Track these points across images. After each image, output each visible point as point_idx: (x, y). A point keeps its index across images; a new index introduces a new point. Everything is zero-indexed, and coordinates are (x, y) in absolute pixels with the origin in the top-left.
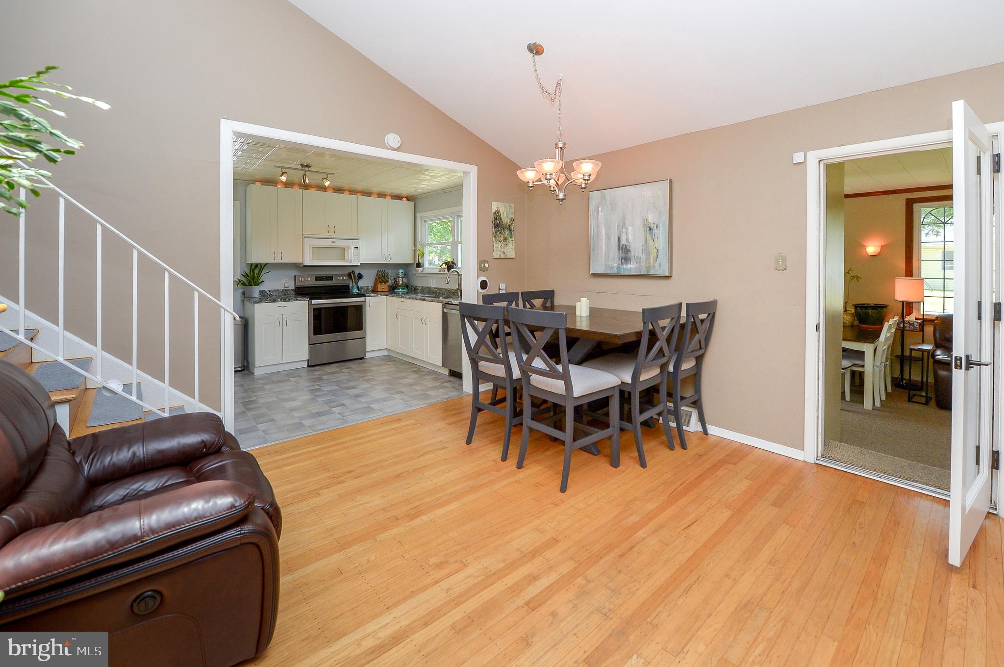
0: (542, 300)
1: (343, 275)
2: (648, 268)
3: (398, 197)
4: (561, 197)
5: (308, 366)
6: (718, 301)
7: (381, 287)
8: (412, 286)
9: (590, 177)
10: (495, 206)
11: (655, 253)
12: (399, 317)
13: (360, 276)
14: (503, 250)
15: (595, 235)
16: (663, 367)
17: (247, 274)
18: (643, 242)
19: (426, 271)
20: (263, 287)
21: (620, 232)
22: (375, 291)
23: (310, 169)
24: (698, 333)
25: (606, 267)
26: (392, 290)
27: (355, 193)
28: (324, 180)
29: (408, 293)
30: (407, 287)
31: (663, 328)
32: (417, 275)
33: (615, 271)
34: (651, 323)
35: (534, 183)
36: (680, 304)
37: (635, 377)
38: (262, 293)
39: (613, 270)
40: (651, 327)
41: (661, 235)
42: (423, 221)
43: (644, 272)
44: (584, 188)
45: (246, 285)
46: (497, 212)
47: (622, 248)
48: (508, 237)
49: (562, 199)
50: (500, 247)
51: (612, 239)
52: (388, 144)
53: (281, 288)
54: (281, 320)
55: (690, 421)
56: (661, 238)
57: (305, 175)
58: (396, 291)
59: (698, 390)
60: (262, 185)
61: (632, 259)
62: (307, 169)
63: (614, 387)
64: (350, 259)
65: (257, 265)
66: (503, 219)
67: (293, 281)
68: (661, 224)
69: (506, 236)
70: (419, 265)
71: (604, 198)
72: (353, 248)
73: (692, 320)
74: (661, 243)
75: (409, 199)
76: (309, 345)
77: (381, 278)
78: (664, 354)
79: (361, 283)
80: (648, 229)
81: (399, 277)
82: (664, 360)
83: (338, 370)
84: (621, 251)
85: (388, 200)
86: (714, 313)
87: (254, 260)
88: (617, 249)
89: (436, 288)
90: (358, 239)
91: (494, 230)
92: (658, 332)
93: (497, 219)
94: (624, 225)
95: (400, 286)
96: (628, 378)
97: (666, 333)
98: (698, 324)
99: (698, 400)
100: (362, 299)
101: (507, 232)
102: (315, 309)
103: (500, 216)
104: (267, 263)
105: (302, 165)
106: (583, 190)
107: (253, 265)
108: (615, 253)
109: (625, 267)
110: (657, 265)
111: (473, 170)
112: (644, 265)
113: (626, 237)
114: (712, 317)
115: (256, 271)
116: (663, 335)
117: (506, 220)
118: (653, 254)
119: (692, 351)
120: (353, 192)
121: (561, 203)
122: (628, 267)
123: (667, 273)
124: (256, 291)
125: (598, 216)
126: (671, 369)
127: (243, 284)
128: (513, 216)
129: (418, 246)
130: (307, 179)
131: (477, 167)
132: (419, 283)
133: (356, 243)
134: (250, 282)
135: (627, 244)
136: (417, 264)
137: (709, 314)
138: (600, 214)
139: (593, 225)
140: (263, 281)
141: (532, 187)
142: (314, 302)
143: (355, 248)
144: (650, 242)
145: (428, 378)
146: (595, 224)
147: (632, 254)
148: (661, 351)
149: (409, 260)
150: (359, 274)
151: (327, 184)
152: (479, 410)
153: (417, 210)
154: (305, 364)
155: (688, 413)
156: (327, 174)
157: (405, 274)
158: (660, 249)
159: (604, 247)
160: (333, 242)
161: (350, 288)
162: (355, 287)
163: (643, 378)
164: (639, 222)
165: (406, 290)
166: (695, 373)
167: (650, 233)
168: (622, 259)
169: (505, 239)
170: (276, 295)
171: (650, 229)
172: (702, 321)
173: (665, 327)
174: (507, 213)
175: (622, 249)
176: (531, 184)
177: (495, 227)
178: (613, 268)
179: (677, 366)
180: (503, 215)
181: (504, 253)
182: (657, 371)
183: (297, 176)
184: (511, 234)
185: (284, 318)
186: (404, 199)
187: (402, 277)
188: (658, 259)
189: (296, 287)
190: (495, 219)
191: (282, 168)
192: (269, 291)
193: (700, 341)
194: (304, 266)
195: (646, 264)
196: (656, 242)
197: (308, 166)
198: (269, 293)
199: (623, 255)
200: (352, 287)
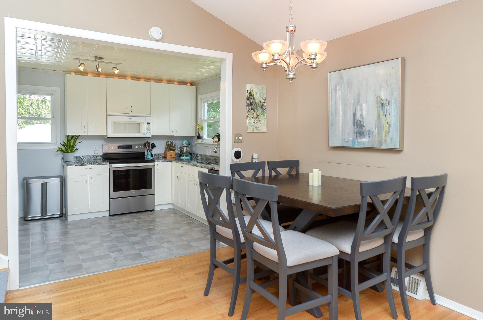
0: (288, 169)
1: (139, 145)
2: (380, 142)
3: (184, 83)
4: (291, 76)
5: (109, 215)
6: (448, 175)
7: (169, 154)
8: (194, 154)
9: (317, 57)
10: (248, 87)
11: (387, 128)
12: (180, 179)
13: (153, 146)
14: (256, 125)
15: (333, 112)
16: (387, 238)
17: (65, 144)
18: (375, 118)
19: (205, 142)
20: (77, 154)
21: (355, 109)
22: (165, 158)
23: (103, 60)
24: (425, 206)
25: (343, 140)
26: (179, 157)
27: (149, 80)
28: (114, 69)
29: (191, 159)
30: (191, 154)
31: (384, 202)
32: (198, 145)
33: (350, 145)
34: (370, 197)
35: (267, 65)
36: (405, 179)
37: (354, 247)
38: (78, 158)
39: (349, 143)
40: (369, 201)
41: (393, 111)
42: (203, 102)
43: (376, 146)
44: (315, 68)
45: (64, 152)
46: (251, 93)
47: (357, 123)
48: (261, 113)
49: (293, 78)
50: (253, 122)
51: (348, 115)
52: (152, 36)
53: (92, 154)
54: (87, 179)
55: (418, 289)
56: (393, 113)
57: (98, 65)
58: (182, 157)
59: (426, 260)
60: (76, 74)
61: (365, 133)
62: (100, 60)
63: (332, 257)
64: (143, 132)
65: (73, 137)
66: (256, 99)
67: (101, 149)
68: (393, 101)
69: (258, 113)
70: (199, 137)
71: (341, 77)
72: (145, 124)
73: (418, 193)
74: (393, 118)
75: (192, 84)
76: (110, 199)
77: (170, 147)
78: (386, 226)
79: (154, 151)
80: (381, 105)
81: (184, 147)
82: (386, 232)
83: (130, 219)
84: (356, 126)
85: (176, 85)
86: (444, 187)
87: (70, 132)
88: (352, 124)
89: (210, 156)
90: (150, 117)
91: (247, 108)
92: (378, 205)
93: (250, 99)
94: (359, 102)
95: (184, 154)
96: (347, 248)
97: (387, 206)
98: (425, 198)
99: (426, 270)
100: (152, 164)
101: (259, 110)
102: (114, 172)
103: (253, 96)
104: (80, 135)
105: (96, 57)
106: (314, 70)
107: (69, 136)
108: (350, 128)
109: (359, 140)
110: (389, 140)
111: (228, 57)
112: (376, 139)
113: (361, 113)
114: (442, 190)
115: (72, 141)
116: (384, 209)
117: (258, 99)
118: (385, 129)
119: (418, 224)
120: (147, 79)
121: (291, 82)
122: (362, 140)
123: (398, 147)
124: (71, 156)
125: (336, 94)
126: (395, 239)
127: (62, 150)
128: (265, 96)
129: (199, 122)
130: (100, 68)
131: (232, 54)
132: (199, 151)
133: (148, 120)
134: (67, 149)
135: (361, 120)
136: (197, 136)
137: (438, 188)
138: (338, 92)
139: (331, 102)
140: (76, 149)
141: (266, 67)
142: (113, 165)
143: (148, 123)
144: (383, 118)
145: (196, 229)
146: (333, 102)
147: (366, 129)
148: (382, 224)
149: (192, 133)
150: (153, 143)
151: (116, 72)
152: (216, 267)
153: (198, 93)
154: (107, 214)
155: (416, 281)
156: (117, 64)
157: (189, 144)
158: (392, 124)
159: (341, 122)
160: (131, 119)
161: (146, 155)
162: (149, 154)
163: (362, 249)
164: (372, 99)
165: (189, 157)
166: (423, 244)
167: (382, 109)
168: (356, 133)
169: (258, 116)
170: (88, 160)
171: (383, 105)
172: (429, 195)
173: (387, 200)
174: (260, 94)
175: (357, 125)
176: (264, 66)
177: (249, 106)
178: (348, 141)
179: (402, 237)
180: (256, 95)
181: (257, 127)
182: (380, 242)
183: (91, 66)
184: (264, 112)
185: (90, 178)
186: (189, 84)
187: (186, 147)
188: (389, 134)
189: (103, 154)
190: (249, 99)
191: (80, 60)
192: (83, 156)
193: (427, 214)
194: (108, 138)
195: (378, 138)
196: (388, 117)
197: (101, 58)
198: (82, 158)
199: (358, 130)
200: (147, 154)
